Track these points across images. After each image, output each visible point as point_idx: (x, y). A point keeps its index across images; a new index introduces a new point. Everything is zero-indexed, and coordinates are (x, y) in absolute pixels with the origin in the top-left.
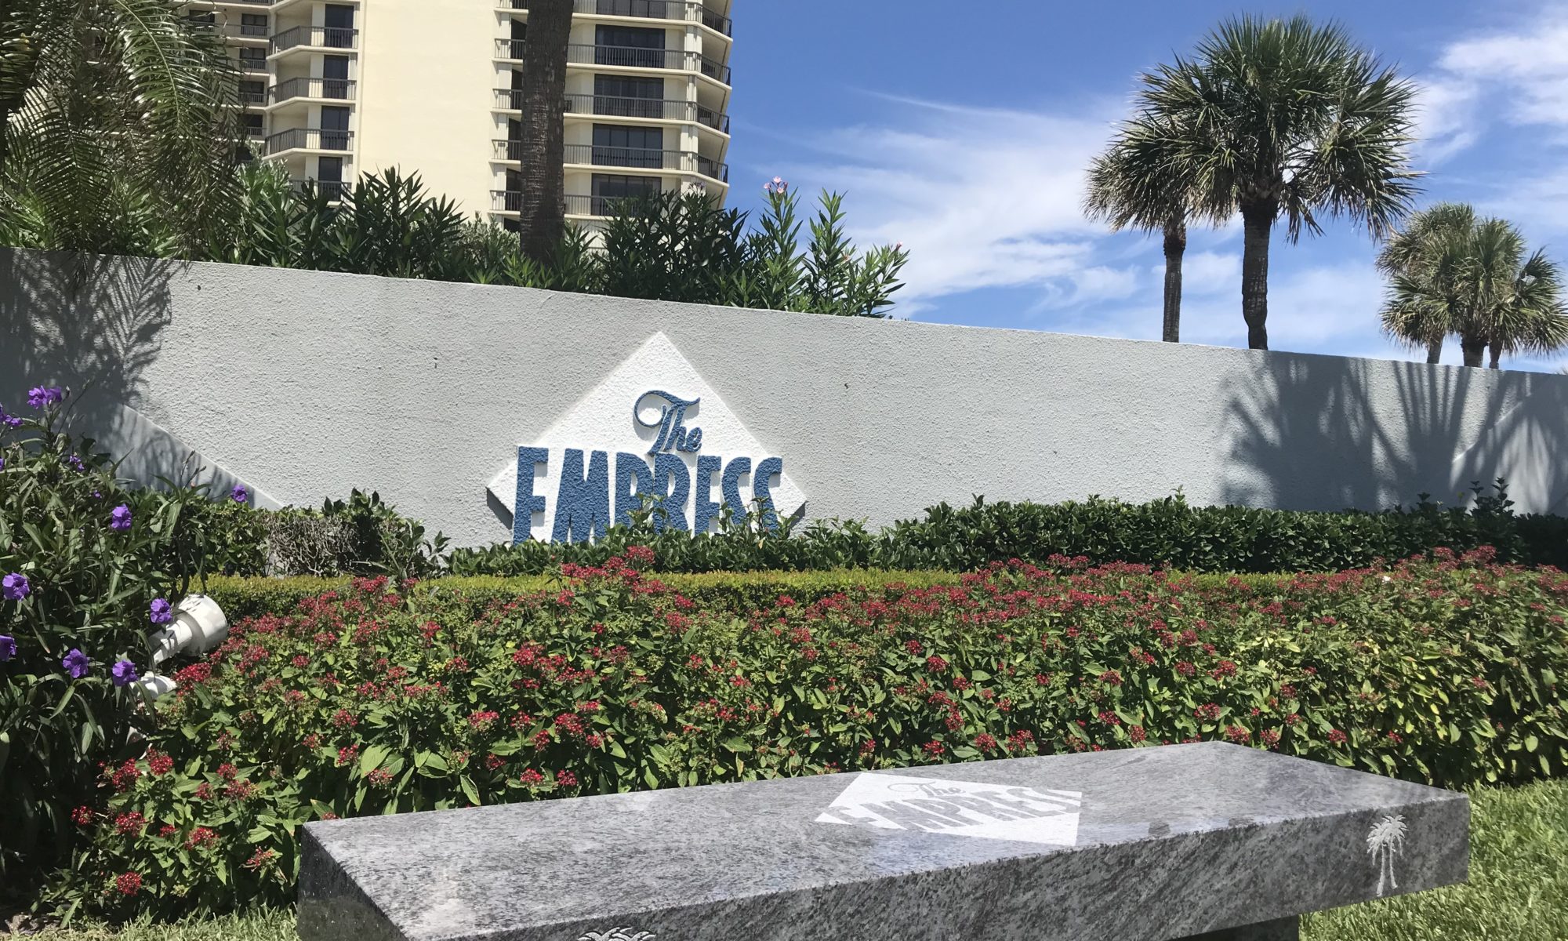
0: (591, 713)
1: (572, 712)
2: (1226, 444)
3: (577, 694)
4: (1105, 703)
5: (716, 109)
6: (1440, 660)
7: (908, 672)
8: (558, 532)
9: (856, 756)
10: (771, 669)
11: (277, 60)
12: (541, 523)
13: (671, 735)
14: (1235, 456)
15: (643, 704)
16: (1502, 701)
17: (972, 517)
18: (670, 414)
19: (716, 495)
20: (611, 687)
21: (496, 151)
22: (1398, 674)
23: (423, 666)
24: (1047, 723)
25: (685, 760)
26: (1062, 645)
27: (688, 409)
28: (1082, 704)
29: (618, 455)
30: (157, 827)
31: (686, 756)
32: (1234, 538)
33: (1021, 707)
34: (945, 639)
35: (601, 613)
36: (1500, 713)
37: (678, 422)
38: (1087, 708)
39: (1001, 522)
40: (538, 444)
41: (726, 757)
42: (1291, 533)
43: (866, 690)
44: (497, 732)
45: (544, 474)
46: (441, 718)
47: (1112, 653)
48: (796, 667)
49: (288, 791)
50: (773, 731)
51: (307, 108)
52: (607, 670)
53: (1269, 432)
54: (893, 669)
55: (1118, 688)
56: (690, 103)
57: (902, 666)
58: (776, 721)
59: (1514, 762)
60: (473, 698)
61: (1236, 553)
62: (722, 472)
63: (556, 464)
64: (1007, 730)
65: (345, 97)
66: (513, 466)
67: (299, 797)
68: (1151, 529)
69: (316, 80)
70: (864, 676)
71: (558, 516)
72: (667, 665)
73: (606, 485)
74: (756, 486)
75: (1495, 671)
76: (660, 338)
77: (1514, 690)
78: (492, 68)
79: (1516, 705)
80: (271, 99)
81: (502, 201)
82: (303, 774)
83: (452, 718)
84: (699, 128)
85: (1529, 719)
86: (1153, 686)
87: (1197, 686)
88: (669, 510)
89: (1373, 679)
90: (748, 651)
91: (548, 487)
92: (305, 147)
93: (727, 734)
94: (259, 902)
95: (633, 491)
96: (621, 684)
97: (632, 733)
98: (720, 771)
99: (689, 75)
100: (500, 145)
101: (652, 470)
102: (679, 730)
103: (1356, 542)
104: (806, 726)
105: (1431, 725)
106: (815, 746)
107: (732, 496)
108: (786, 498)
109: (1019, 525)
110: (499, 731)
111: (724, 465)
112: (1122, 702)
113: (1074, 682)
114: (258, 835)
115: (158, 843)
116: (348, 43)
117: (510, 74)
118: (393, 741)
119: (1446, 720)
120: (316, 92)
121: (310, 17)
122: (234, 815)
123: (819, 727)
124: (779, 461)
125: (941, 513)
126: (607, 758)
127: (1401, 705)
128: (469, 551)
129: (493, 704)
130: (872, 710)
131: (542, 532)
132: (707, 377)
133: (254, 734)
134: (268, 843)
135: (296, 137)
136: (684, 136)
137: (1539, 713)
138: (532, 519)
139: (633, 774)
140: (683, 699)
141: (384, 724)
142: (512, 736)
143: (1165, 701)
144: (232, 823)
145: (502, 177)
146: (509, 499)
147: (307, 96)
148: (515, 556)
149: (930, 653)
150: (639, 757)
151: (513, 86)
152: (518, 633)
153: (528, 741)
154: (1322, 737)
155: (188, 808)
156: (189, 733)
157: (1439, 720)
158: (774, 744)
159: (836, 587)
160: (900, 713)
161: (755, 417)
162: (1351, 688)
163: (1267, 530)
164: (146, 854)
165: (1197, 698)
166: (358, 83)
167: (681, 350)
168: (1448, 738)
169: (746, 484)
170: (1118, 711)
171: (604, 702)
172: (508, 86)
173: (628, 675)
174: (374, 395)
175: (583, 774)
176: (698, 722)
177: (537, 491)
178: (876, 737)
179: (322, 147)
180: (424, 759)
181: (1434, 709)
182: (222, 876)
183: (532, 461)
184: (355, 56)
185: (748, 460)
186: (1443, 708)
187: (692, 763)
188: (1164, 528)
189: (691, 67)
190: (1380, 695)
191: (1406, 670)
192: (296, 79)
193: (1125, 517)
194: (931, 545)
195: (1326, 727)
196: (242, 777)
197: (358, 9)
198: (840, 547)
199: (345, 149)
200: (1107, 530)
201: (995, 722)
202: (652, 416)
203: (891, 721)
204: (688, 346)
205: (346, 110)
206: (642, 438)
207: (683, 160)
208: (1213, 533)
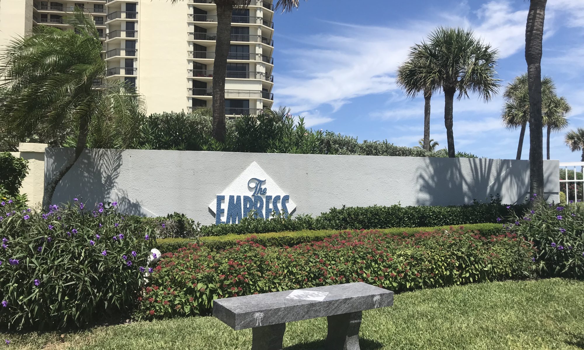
0: (245, 275)
1: (240, 274)
2: (418, 187)
3: (241, 270)
4: (361, 268)
5: (268, 38)
6: (445, 256)
7: (315, 263)
8: (228, 218)
9: (303, 282)
10: (284, 263)
11: (109, 24)
12: (223, 216)
13: (262, 279)
14: (421, 190)
15: (256, 273)
16: (460, 265)
17: (341, 212)
18: (258, 184)
19: (271, 206)
20: (249, 269)
21: (189, 55)
22: (434, 259)
23: (208, 265)
24: (348, 273)
25: (265, 284)
26: (352, 254)
27: (263, 182)
28: (356, 269)
29: (244, 196)
30: (156, 301)
31: (266, 283)
32: (414, 216)
33: (342, 270)
34: (324, 255)
35: (246, 251)
36: (460, 268)
37: (260, 186)
38: (357, 270)
39: (349, 214)
40: (222, 194)
41: (274, 283)
42: (431, 214)
43: (305, 267)
44: (225, 279)
45: (224, 202)
46: (213, 276)
47: (364, 256)
48: (289, 263)
49: (182, 293)
50: (285, 277)
51: (120, 41)
52: (248, 265)
53: (430, 182)
54: (312, 262)
55: (365, 265)
56: (259, 36)
57: (314, 261)
58: (285, 275)
59: (464, 279)
60: (219, 272)
61: (415, 220)
62: (272, 200)
63: (227, 200)
64: (338, 275)
65: (134, 37)
66: (215, 201)
67: (184, 294)
68: (390, 215)
69: (123, 31)
70: (305, 264)
71: (228, 214)
72: (261, 263)
73: (241, 205)
74: (282, 203)
75: (459, 258)
76: (254, 163)
77: (463, 262)
78: (187, 25)
79: (464, 266)
80: (107, 38)
81: (192, 73)
82: (185, 289)
83: (215, 276)
84: (262, 45)
85: (467, 269)
86: (373, 264)
87: (384, 264)
88: (258, 212)
89: (429, 261)
90: (278, 259)
91: (225, 206)
92: (120, 55)
93: (274, 278)
94: (177, 316)
95: (248, 206)
96: (251, 268)
97: (254, 279)
98: (273, 286)
99: (258, 26)
100: (190, 53)
101: (253, 200)
102: (264, 278)
103: (450, 216)
104: (292, 276)
105: (442, 271)
106: (294, 280)
107: (275, 207)
108: (290, 206)
109: (354, 214)
110: (226, 279)
111: (273, 198)
112: (365, 268)
113: (354, 264)
114: (177, 302)
115: (156, 304)
116: (135, 17)
117: (193, 27)
118: (203, 282)
119: (446, 270)
120: (123, 35)
121: (120, 8)
122: (171, 298)
123: (295, 276)
124: (288, 196)
125: (334, 211)
126: (248, 284)
127: (435, 267)
128: (206, 227)
129: (224, 273)
130: (307, 272)
131: (224, 219)
132: (268, 173)
133: (173, 281)
134: (179, 304)
135: (117, 52)
136: (257, 48)
137: (469, 268)
138: (221, 215)
139: (254, 287)
140: (264, 271)
141: (201, 278)
142: (228, 280)
143: (376, 268)
144: (171, 300)
145: (192, 64)
146: (215, 210)
147: (120, 37)
148: (219, 228)
149: (320, 258)
150: (255, 284)
151: (195, 31)
152: (228, 257)
153: (232, 281)
154: (415, 275)
155: (161, 297)
156: (160, 281)
157: (444, 270)
158: (285, 280)
159: (302, 236)
160: (313, 273)
161: (281, 183)
162: (423, 263)
163: (423, 214)
164: (154, 307)
165: (384, 266)
166: (139, 32)
167: (260, 166)
168: (446, 274)
169: (279, 203)
170: (364, 270)
171: (247, 272)
172: (193, 31)
173: (252, 266)
174: (178, 183)
175: (243, 288)
176: (268, 276)
177: (222, 208)
178: (307, 278)
179: (126, 55)
180: (210, 285)
181: (443, 267)
182: (170, 311)
183: (220, 199)
184: (137, 22)
185: (280, 196)
186: (445, 267)
187: (267, 285)
188: (394, 214)
189: (259, 23)
190: (430, 264)
191: (436, 258)
192: (116, 31)
193: (383, 211)
194: (330, 220)
195: (416, 272)
196: (172, 290)
197: (138, 5)
198: (305, 223)
199: (134, 56)
200: (378, 215)
201: (336, 274)
202: (253, 185)
203: (311, 274)
204: (262, 165)
205: (134, 42)
206: (250, 191)
207: (257, 57)
208: (408, 215)
